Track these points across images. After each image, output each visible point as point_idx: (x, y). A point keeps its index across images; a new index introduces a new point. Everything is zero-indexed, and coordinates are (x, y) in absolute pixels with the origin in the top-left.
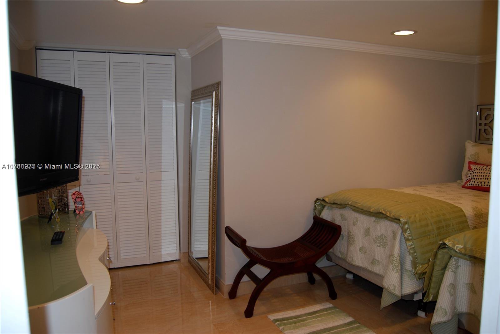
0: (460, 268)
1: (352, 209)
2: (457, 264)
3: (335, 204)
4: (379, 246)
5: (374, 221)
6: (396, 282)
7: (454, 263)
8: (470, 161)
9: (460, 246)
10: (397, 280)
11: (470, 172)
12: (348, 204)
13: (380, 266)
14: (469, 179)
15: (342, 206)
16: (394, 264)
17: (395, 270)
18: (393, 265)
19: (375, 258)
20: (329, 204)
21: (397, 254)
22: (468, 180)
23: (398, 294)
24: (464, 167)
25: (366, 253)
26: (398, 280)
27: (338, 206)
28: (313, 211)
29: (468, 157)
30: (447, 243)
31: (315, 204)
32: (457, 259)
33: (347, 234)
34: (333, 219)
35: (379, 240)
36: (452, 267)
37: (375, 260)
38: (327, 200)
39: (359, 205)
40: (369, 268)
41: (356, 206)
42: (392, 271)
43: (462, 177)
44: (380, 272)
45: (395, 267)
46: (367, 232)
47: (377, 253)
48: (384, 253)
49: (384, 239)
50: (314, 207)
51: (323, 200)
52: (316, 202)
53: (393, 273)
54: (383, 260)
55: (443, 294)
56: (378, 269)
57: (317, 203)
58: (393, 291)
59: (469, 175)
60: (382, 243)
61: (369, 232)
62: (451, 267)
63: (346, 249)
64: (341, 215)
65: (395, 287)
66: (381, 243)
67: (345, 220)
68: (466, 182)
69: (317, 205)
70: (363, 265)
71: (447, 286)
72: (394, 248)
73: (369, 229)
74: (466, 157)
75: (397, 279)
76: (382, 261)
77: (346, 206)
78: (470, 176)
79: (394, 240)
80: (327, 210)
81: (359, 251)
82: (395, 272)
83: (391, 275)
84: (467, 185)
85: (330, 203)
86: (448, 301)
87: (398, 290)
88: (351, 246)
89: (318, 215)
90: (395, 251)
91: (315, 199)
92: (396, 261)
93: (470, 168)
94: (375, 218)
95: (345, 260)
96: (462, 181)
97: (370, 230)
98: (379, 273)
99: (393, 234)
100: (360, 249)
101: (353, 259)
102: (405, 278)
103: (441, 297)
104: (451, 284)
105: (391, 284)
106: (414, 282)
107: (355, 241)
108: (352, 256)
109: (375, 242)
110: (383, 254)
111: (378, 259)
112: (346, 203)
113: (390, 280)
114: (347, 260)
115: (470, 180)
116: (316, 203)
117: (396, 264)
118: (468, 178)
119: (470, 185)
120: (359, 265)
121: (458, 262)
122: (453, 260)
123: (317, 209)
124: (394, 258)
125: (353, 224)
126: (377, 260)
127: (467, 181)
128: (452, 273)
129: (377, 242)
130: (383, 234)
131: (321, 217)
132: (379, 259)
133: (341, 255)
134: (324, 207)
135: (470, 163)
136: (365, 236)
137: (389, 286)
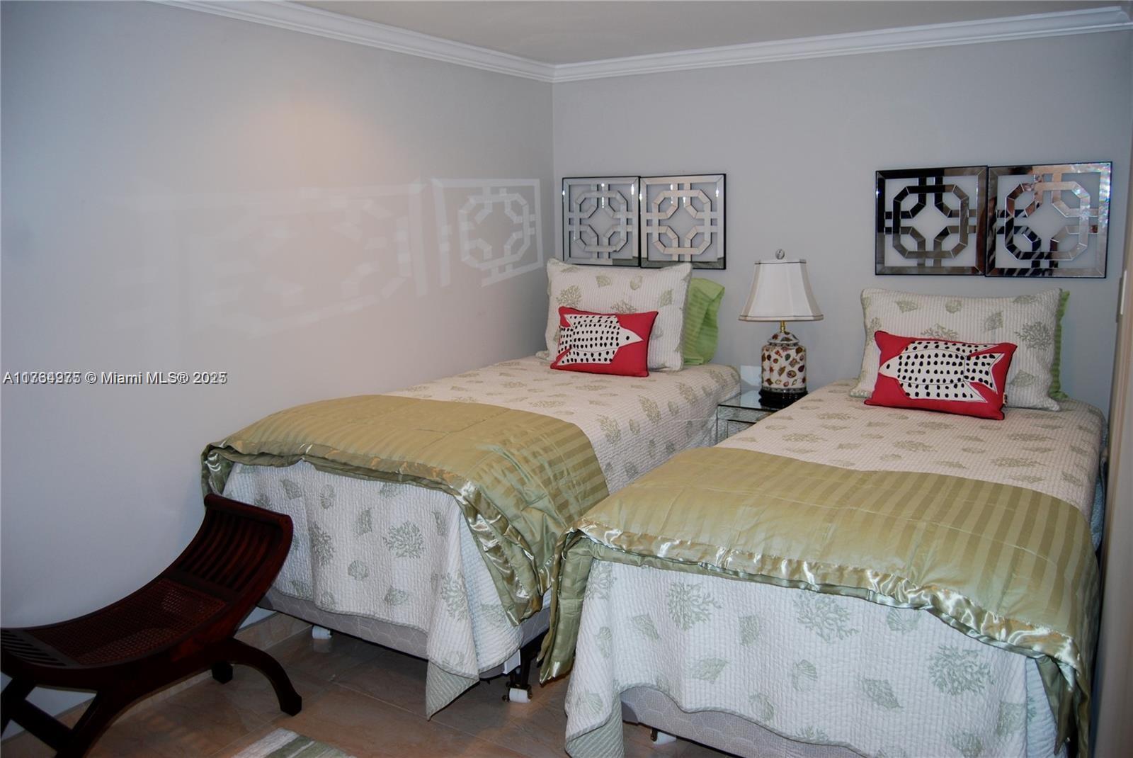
0: (615, 583)
1: (314, 464)
2: (610, 575)
3: (262, 454)
4: (402, 555)
5: (381, 492)
6: (462, 643)
7: (603, 575)
8: (561, 306)
9: (614, 532)
10: (464, 640)
11: (564, 333)
12: (304, 454)
13: (409, 604)
14: (566, 347)
15: (286, 459)
16: (451, 599)
17: (457, 612)
18: (450, 602)
19: (394, 586)
20: (247, 459)
21: (455, 572)
22: (564, 350)
23: (470, 673)
24: (549, 321)
25: (366, 576)
26: (468, 637)
27: (273, 461)
28: (202, 482)
29: (557, 298)
30: (583, 530)
31: (206, 462)
32: (609, 565)
33: (306, 533)
34: (262, 496)
35: (400, 538)
36: (599, 586)
37: (394, 593)
38: (238, 446)
39: (335, 451)
40: (382, 615)
41: (326, 457)
42: (450, 618)
43: (545, 344)
44: (411, 620)
45: (454, 607)
46: (365, 521)
47: (398, 574)
48: (416, 572)
49: (413, 534)
50: (203, 470)
51: (228, 448)
52: (205, 456)
53: (453, 623)
54: (416, 588)
55: (587, 658)
56: (405, 614)
57: (211, 459)
58: (459, 669)
59: (564, 340)
60: (407, 547)
61: (369, 519)
62: (597, 586)
63: (309, 572)
64: (285, 483)
65: (462, 657)
66: (405, 545)
67: (296, 495)
68: (558, 354)
69: (211, 462)
70: (364, 609)
71: (594, 636)
72: (446, 558)
73: (368, 513)
74: (551, 298)
75: (464, 635)
76: (413, 591)
77: (295, 458)
78: (567, 342)
79: (443, 534)
80: (241, 472)
81: (347, 575)
82: (456, 618)
83: (447, 629)
84: (563, 362)
85: (250, 455)
86: (602, 672)
87: (472, 662)
88: (322, 564)
89: (216, 491)
90: (451, 564)
91: (203, 448)
92: (456, 591)
93: (564, 324)
94: (382, 484)
95: (311, 603)
96: (545, 352)
97: (373, 516)
98: (408, 623)
99: (437, 518)
100: (350, 569)
101: (332, 598)
102: (483, 626)
103: (583, 666)
104: (602, 629)
105: (452, 652)
106: (507, 632)
107: (333, 549)
108: (329, 591)
109: (390, 545)
110: (414, 573)
111: (402, 589)
112: (298, 452)
113: (446, 641)
114: (318, 603)
115: (567, 351)
116: (206, 459)
117: (456, 600)
118: (563, 346)
119: (568, 361)
120: (352, 610)
121: (610, 571)
122: (601, 569)
123: (213, 475)
124: (448, 583)
125: (323, 505)
126: (400, 592)
127: (561, 352)
128: (602, 601)
129: (396, 544)
130: (407, 524)
131: (225, 495)
132: (404, 586)
133: (297, 590)
134: (230, 466)
135: (563, 311)
136: (361, 534)
137: (448, 659)
